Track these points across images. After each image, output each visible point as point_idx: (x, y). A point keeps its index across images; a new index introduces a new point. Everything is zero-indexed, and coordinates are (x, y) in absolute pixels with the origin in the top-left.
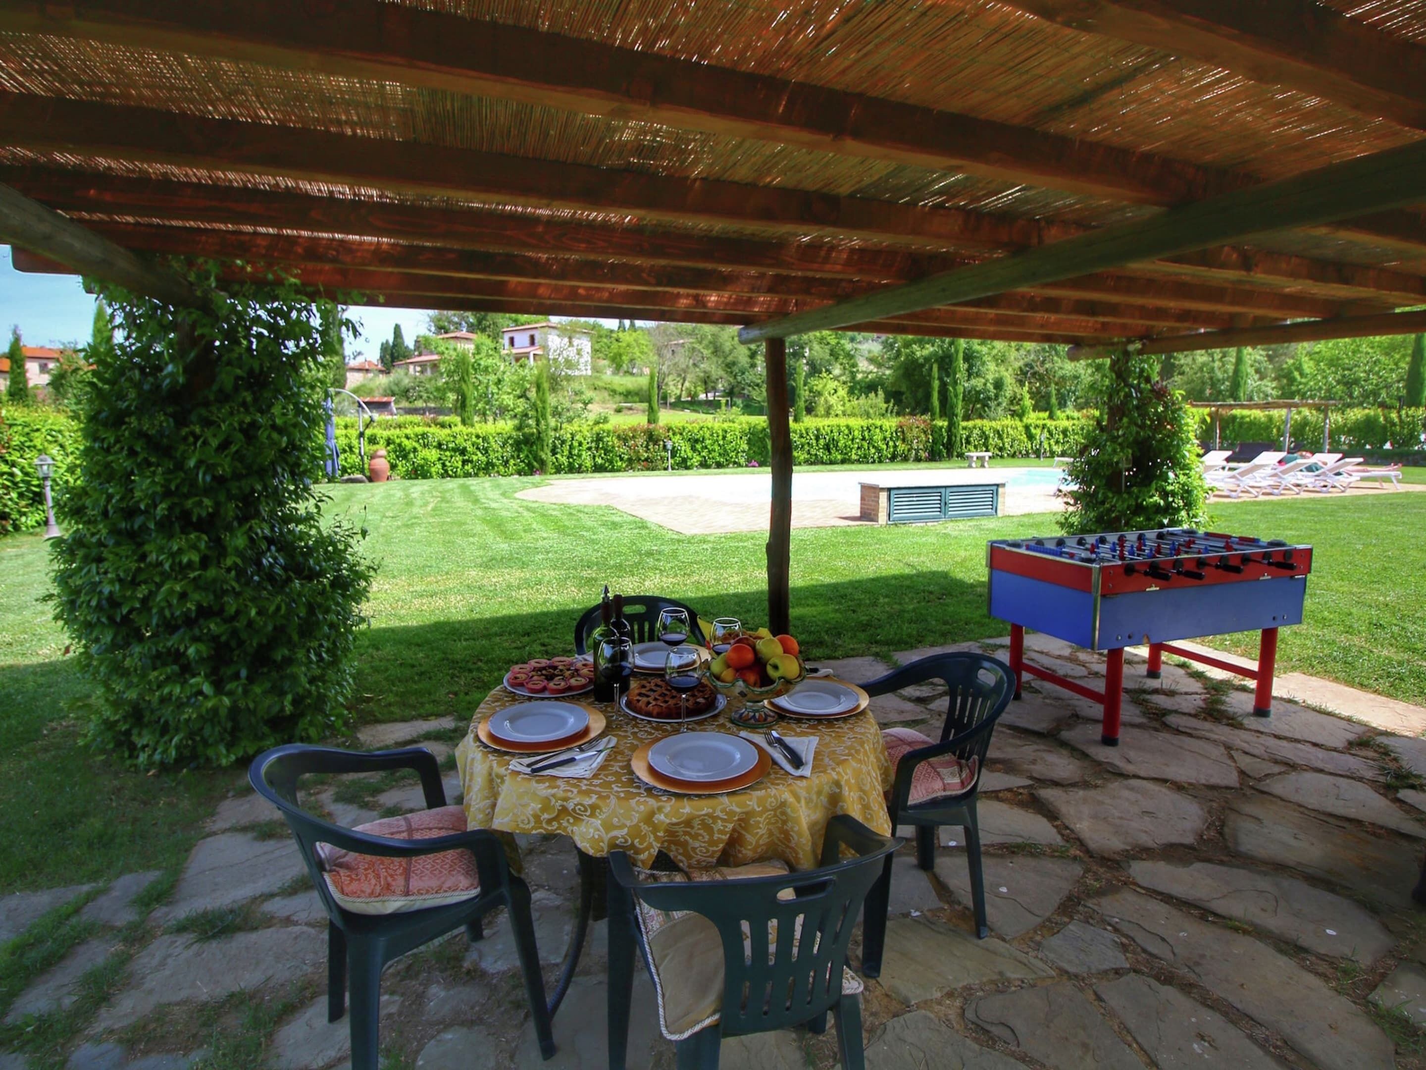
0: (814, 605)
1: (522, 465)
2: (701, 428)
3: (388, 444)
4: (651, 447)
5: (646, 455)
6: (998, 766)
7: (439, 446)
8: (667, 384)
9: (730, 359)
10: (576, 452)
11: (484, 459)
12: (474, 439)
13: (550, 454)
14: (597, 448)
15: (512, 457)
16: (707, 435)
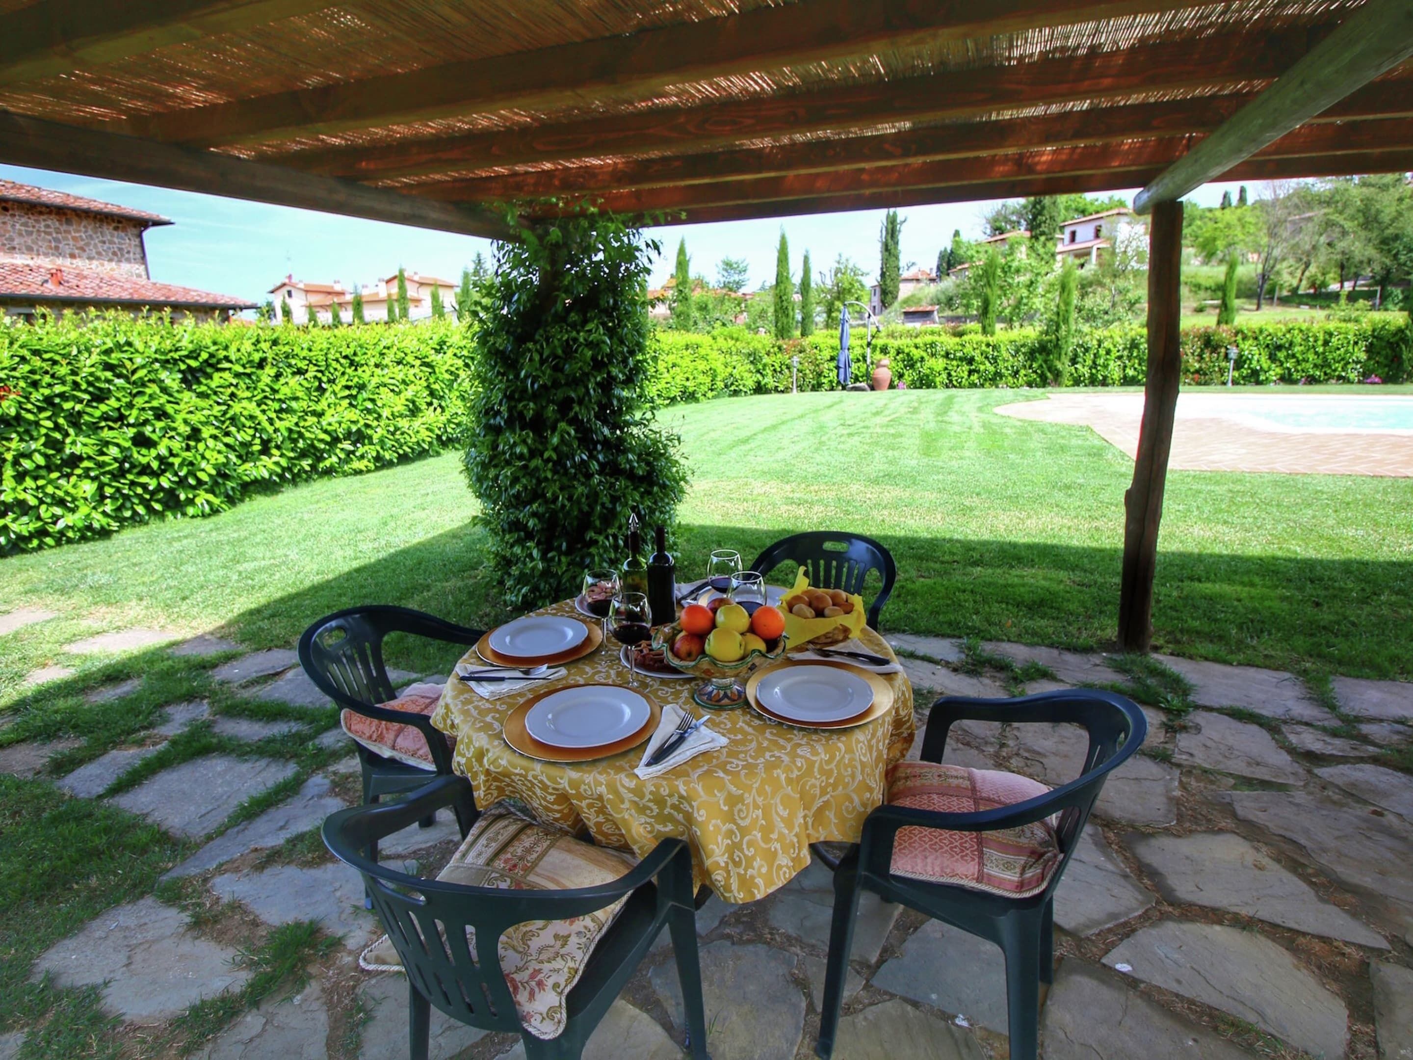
0: (1252, 585)
1: (1034, 376)
2: (1289, 331)
3: (898, 353)
4: (1206, 356)
5: (1197, 365)
6: (1348, 896)
7: (947, 355)
8: (1278, 273)
9: (1390, 231)
10: (1101, 361)
11: (992, 369)
12: (984, 348)
13: (1068, 363)
14: (1130, 358)
15: (1024, 367)
16: (1298, 339)
